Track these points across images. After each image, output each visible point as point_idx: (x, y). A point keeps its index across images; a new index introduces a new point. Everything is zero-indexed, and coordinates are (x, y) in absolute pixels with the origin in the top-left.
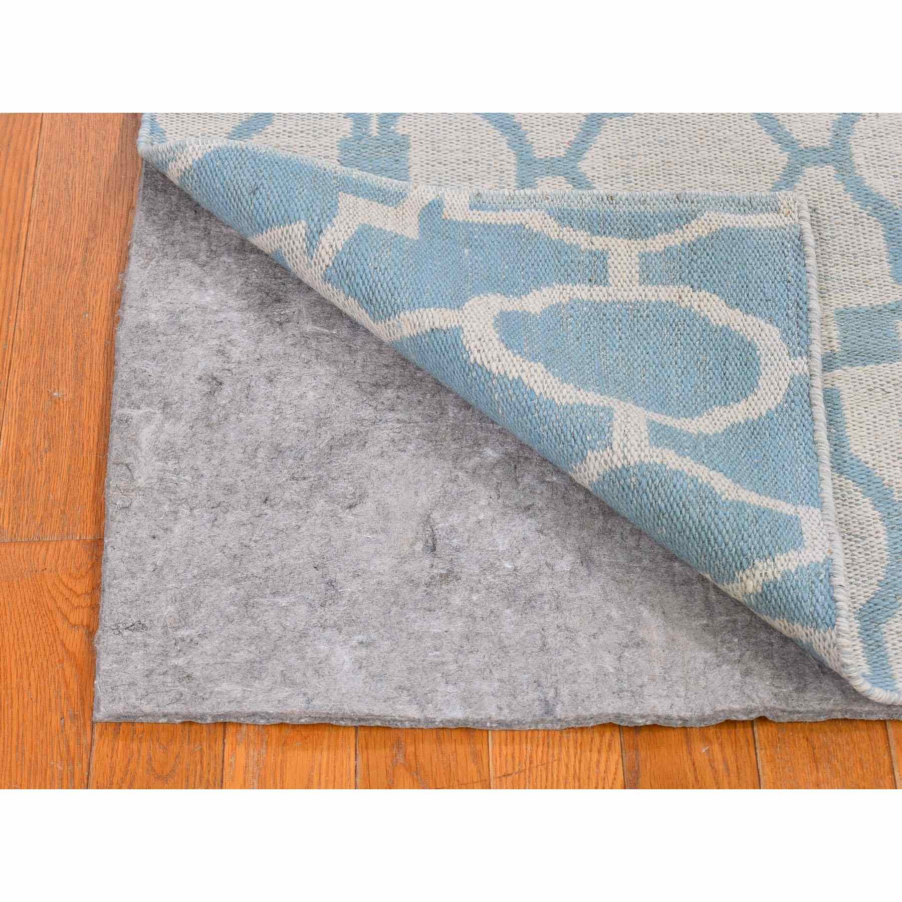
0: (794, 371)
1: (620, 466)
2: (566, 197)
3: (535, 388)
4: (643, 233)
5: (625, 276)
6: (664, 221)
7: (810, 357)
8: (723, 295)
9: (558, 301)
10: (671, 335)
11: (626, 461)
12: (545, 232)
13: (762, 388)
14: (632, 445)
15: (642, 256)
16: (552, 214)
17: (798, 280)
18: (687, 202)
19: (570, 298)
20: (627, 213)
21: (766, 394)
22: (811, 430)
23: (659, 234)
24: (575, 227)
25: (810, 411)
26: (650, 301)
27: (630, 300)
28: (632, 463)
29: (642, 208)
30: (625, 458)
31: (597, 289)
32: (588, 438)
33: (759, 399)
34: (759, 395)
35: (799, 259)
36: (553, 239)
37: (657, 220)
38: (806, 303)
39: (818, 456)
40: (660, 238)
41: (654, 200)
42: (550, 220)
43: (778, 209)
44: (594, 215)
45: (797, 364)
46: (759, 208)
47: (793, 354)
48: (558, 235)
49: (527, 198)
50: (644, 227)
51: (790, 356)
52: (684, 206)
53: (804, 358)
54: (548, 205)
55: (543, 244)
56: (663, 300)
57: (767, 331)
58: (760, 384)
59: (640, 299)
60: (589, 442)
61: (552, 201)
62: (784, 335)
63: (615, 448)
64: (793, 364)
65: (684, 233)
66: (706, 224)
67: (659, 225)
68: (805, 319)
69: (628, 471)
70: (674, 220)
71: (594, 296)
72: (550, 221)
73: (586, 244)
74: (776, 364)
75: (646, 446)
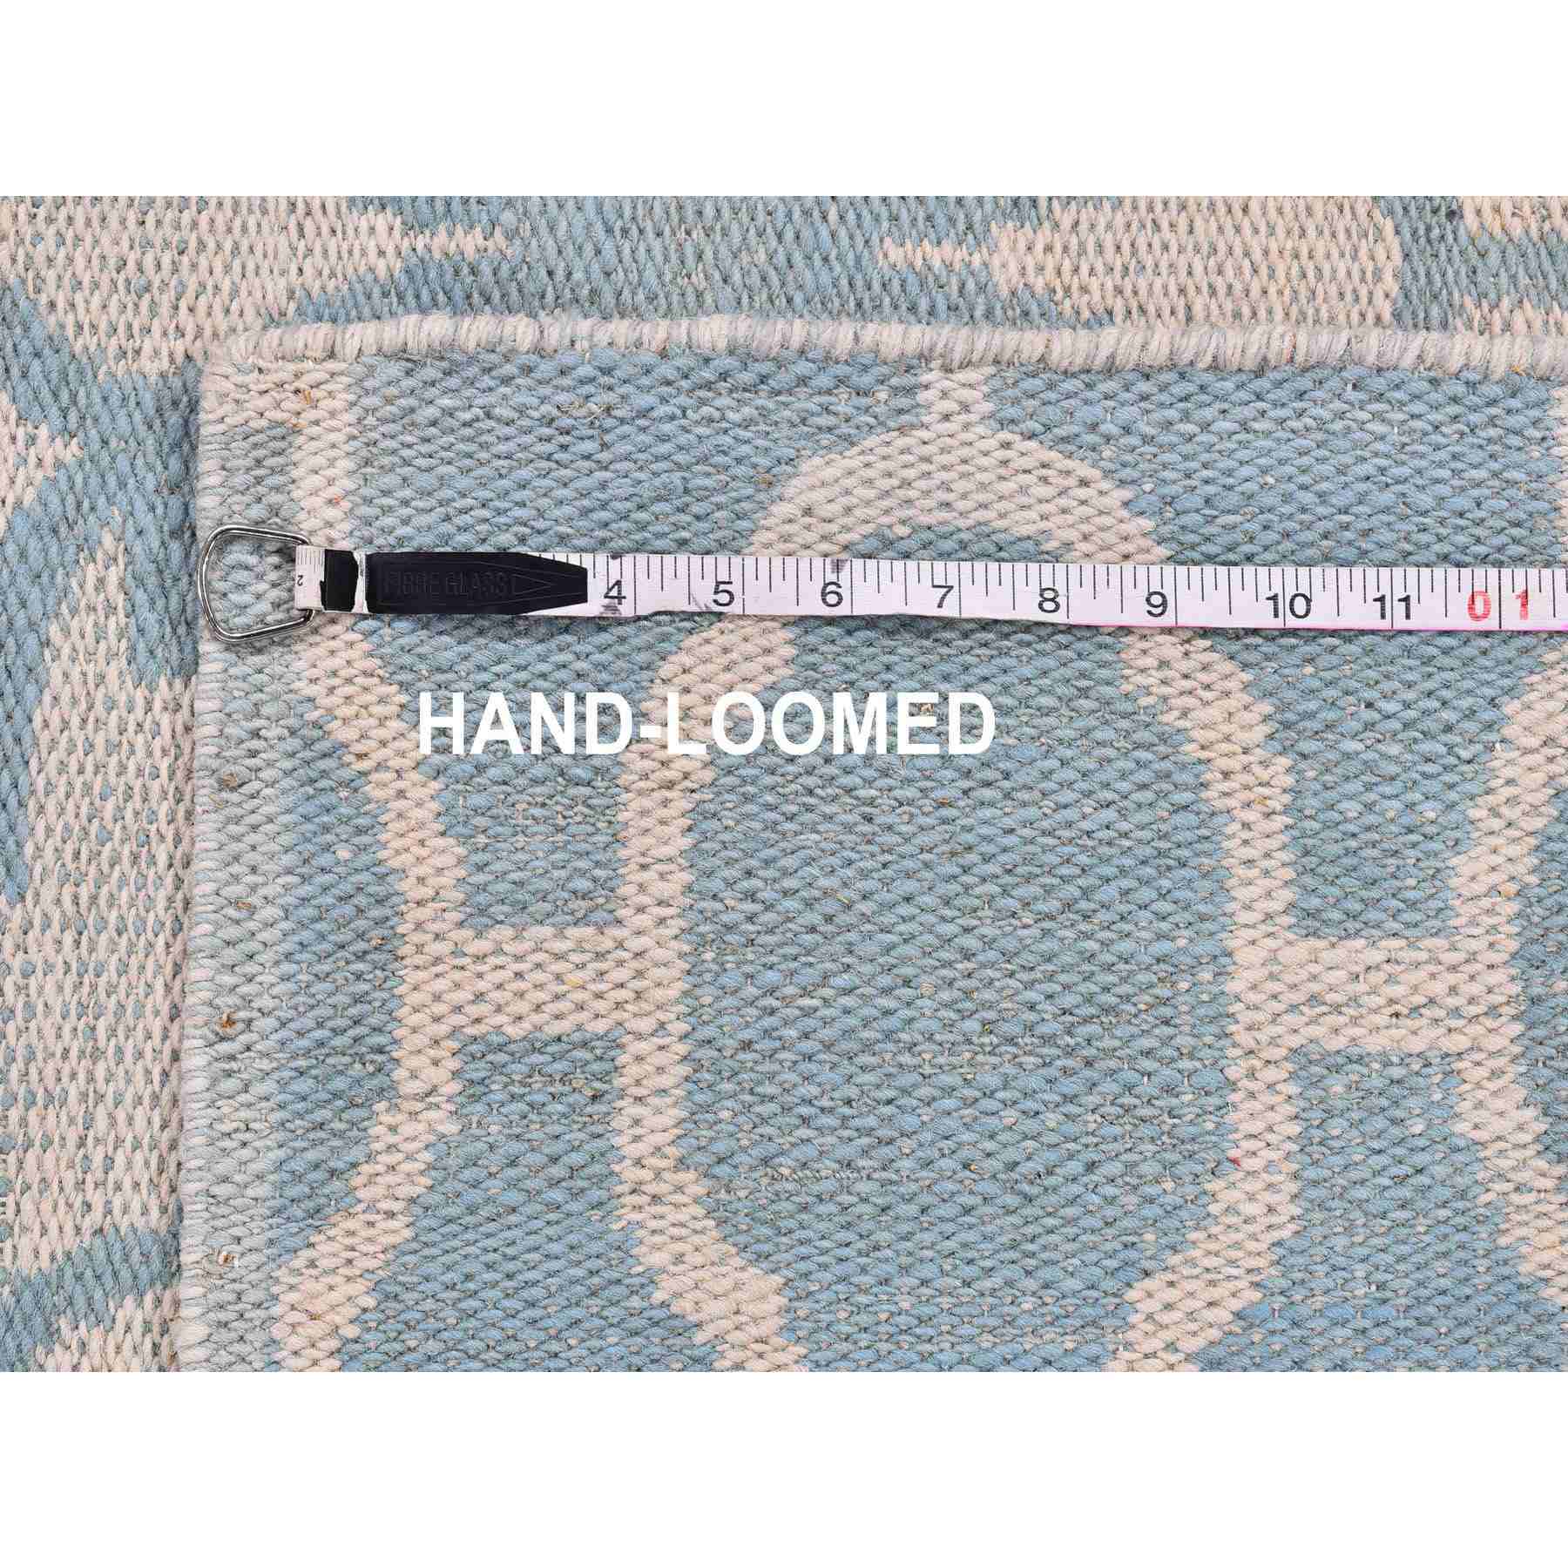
0: (973, 417)
1: (1518, 1028)
2: (221, 1190)
3: (1236, 1304)
4: (376, 913)
5: (577, 977)
6: (329, 838)
7: (925, 357)
8: (665, 638)
9: (699, 1211)
10: (829, 818)
11: (1505, 1010)
12: (372, 1264)
13: (1044, 525)
14: (1453, 990)
15: (478, 915)
16: (298, 1241)
17: (605, 380)
18: (253, 754)
19: (676, 1169)
20: (287, 968)
21: (1064, 511)
22: (1208, 378)
23: (382, 855)
24: (357, 1153)
25: (1131, 377)
26: (689, 889)
27: (681, 955)
28: (1515, 989)
29: (270, 912)
30: (1493, 1011)
31: (634, 1071)
32: (1418, 1129)
33: (1086, 538)
34: (1073, 535)
35: (509, 369)
36: (408, 1233)
37: (325, 860)
38: (707, 361)
39: (1319, 365)
40: (394, 848)
41: (236, 869)
42: (325, 1248)
43: (279, 431)
44: (303, 1086)
45: (949, 406)
46: (275, 498)
47: (904, 418)
48: (391, 1215)
49: (224, 1336)
50: (348, 909)
51: (913, 427)
52: (270, 764)
53: (925, 378)
54: (254, 1258)
55: (433, 1268)
56: (686, 842)
57: (818, 496)
58: (1025, 530)
59: (675, 926)
60: (1429, 1127)
61: (238, 1240)
62: (825, 439)
63: (1459, 1042)
64: (946, 417)
65: (379, 767)
66: (349, 690)
67: (343, 853)
68: (765, 368)
69: (1535, 1001)
70: (331, 799)
71: (665, 1081)
72: (327, 1249)
73: (433, 1115)
74: (945, 476)
75: (1454, 948)
